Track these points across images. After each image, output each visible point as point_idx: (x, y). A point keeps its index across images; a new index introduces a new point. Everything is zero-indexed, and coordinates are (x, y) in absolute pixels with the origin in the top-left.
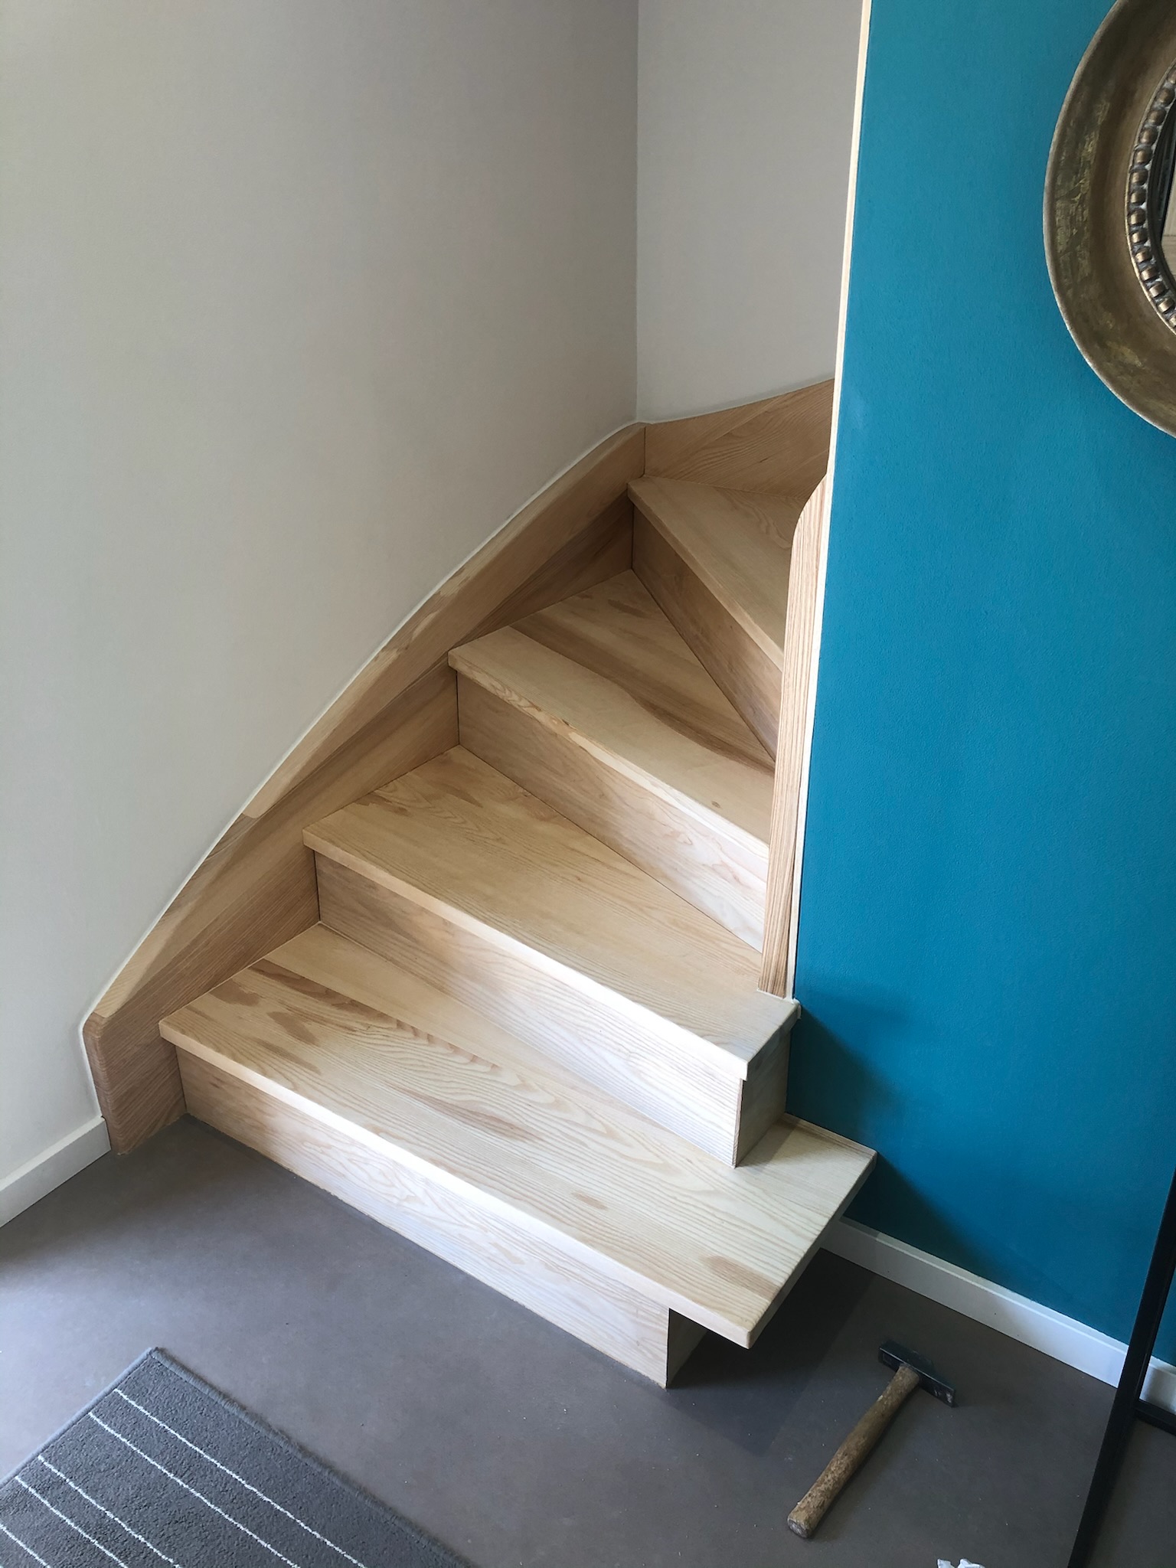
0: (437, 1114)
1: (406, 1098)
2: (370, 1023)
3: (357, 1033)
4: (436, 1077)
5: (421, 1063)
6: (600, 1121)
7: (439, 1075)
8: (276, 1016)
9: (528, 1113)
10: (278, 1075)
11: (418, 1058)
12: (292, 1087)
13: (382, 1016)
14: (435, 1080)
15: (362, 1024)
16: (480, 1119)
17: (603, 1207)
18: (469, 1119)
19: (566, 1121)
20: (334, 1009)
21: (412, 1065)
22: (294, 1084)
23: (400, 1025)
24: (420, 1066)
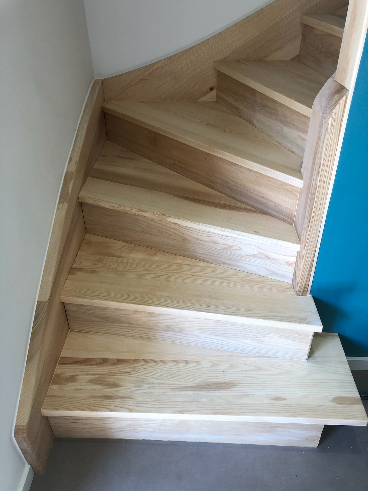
0: (196, 393)
1: (177, 392)
2: (133, 366)
3: (132, 373)
4: (180, 377)
5: (169, 374)
6: (252, 365)
7: (180, 375)
8: (91, 381)
9: (227, 375)
10: (118, 408)
11: (166, 372)
12: (129, 411)
13: (135, 361)
14: (181, 378)
15: (130, 368)
16: (212, 386)
17: (284, 399)
18: (209, 389)
19: (242, 371)
20: (113, 367)
21: (166, 376)
22: (128, 409)
23: (146, 361)
24: (169, 375)
